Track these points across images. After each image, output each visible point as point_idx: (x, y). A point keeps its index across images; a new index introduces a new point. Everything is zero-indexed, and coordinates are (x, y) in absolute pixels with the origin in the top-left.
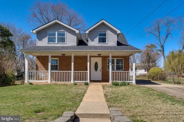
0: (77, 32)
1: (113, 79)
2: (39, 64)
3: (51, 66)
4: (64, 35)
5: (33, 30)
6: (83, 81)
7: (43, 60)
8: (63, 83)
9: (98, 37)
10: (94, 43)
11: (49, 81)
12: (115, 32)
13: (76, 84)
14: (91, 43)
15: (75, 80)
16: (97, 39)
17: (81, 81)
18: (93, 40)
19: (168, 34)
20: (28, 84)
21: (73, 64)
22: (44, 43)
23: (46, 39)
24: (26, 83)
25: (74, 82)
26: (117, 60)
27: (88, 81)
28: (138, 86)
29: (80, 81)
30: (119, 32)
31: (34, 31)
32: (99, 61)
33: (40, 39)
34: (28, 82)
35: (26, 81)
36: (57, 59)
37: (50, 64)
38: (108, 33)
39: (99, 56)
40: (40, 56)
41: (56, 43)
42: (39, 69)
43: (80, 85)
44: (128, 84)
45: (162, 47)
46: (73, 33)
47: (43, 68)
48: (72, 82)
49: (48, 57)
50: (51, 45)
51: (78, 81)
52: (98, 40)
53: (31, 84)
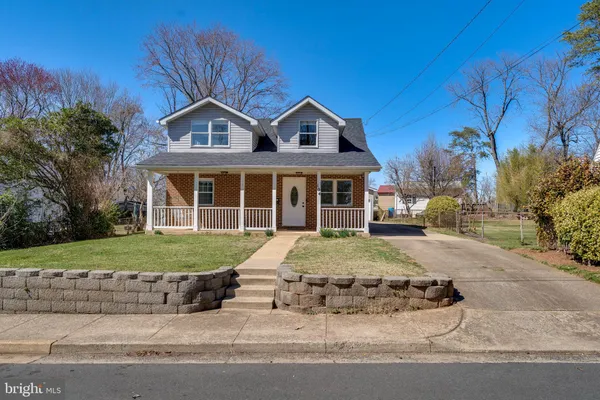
0: (254, 122)
1: (323, 224)
2: (174, 192)
3: (200, 195)
4: (224, 128)
5: (160, 120)
6: (264, 229)
7: (182, 183)
8: (223, 231)
9: (298, 134)
10: (290, 146)
11: (195, 228)
12: (334, 123)
13: (248, 234)
14: (283, 147)
15: (246, 224)
16: (296, 139)
17: (260, 229)
18: (286, 140)
19: (508, 101)
20: (153, 234)
21: (242, 193)
22: (183, 146)
23: (188, 137)
24: (149, 232)
25: (245, 230)
26: (339, 183)
27: (274, 228)
28: (374, 237)
29: (256, 228)
30: (342, 123)
31: (163, 122)
32: (301, 184)
33: (176, 138)
34: (153, 229)
35: (149, 227)
36: (212, 180)
37: (196, 193)
38: (321, 125)
39: (299, 175)
40: (176, 175)
41: (209, 145)
42: (173, 201)
43: (257, 235)
44: (354, 234)
45: (492, 135)
46: (244, 124)
47: (181, 199)
48: (241, 229)
49: (193, 175)
50: (199, 149)
51: (253, 228)
52: (298, 140)
53: (159, 233)
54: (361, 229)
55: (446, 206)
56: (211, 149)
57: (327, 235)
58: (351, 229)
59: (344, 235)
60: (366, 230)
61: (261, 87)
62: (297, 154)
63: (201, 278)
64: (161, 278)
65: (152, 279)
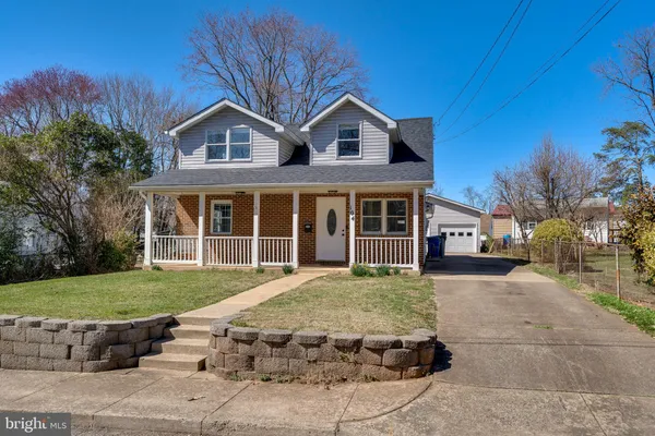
0: (279, 129)
4: (245, 137)
5: (169, 130)
6: (282, 264)
7: (195, 206)
8: (233, 267)
9: (336, 141)
10: (326, 157)
11: (199, 262)
12: (381, 125)
13: (262, 270)
14: (317, 159)
15: (261, 258)
16: (333, 147)
17: (277, 264)
18: (322, 150)
20: (150, 269)
21: (256, 218)
22: (196, 161)
23: (202, 151)
24: (147, 267)
25: (259, 264)
27: (294, 263)
29: (273, 264)
30: (392, 125)
31: (173, 133)
32: (340, 206)
33: (188, 152)
34: (152, 263)
35: (146, 261)
36: (229, 202)
37: (201, 219)
38: (366, 128)
41: (227, 160)
42: (184, 229)
43: (272, 272)
44: (397, 273)
46: (268, 131)
47: (193, 226)
48: (255, 264)
50: (215, 165)
51: (268, 264)
52: (336, 148)
53: (158, 268)
54: (409, 266)
55: (559, 233)
56: (227, 164)
57: (359, 273)
58: (395, 265)
59: (385, 272)
60: (415, 267)
61: (334, 82)
62: (333, 168)
63: (111, 328)
64: (65, 326)
65: (54, 328)
